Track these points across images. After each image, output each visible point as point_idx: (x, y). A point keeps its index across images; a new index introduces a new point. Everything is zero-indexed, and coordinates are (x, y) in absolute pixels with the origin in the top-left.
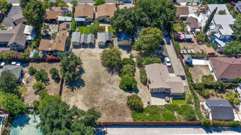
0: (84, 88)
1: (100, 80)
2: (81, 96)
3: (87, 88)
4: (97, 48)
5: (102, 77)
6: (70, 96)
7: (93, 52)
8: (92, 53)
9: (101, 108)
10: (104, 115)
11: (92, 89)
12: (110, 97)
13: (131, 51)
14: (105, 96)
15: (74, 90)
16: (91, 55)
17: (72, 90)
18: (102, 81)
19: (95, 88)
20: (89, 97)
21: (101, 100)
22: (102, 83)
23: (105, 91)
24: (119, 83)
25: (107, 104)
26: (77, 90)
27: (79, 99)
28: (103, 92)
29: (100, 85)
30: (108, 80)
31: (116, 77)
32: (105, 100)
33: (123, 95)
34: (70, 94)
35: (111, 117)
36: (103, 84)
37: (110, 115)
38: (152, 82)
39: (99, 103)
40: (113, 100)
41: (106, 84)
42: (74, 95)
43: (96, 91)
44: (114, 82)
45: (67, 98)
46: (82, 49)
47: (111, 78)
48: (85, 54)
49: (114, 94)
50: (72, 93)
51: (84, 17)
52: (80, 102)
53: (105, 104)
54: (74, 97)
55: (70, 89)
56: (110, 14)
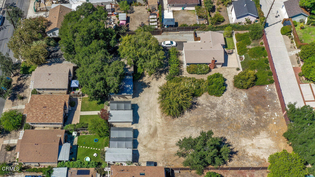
0: (228, 137)
1: (211, 119)
2: (244, 141)
3: (227, 134)
4: (136, 127)
5: (205, 116)
6: (246, 156)
7: (146, 131)
8: (150, 134)
9: (258, 117)
10: (268, 113)
11: (229, 127)
12: (237, 106)
13: (145, 83)
14: (237, 113)
15: (235, 150)
16: (154, 134)
17: (235, 153)
18: (212, 115)
19: (225, 124)
20: (243, 131)
21: (245, 117)
22: (215, 116)
23: (229, 112)
24: (213, 97)
25: (251, 110)
26: (234, 147)
27: (250, 143)
28: (231, 115)
29: (220, 118)
30: (209, 109)
31: (202, 99)
32: (245, 112)
33: (232, 94)
34: (243, 156)
35: (269, 106)
36: (217, 114)
37: (267, 107)
38: (214, 58)
39: (250, 119)
40: (242, 103)
41: (217, 111)
42: (244, 151)
43: (231, 123)
44: (211, 102)
45: (251, 159)
46: (140, 148)
47: (204, 106)
48: (153, 142)
49: (232, 102)
50: (240, 154)
51: (61, 144)
52: (254, 141)
53: (251, 113)
54: (247, 150)
55: (233, 157)
56: (61, 102)
